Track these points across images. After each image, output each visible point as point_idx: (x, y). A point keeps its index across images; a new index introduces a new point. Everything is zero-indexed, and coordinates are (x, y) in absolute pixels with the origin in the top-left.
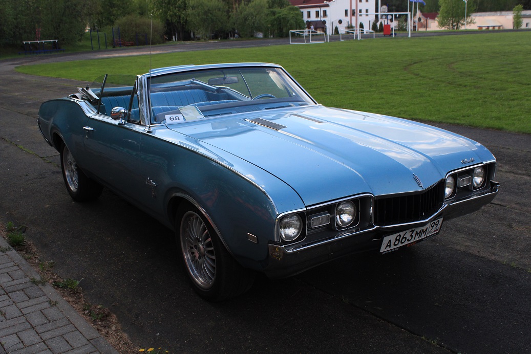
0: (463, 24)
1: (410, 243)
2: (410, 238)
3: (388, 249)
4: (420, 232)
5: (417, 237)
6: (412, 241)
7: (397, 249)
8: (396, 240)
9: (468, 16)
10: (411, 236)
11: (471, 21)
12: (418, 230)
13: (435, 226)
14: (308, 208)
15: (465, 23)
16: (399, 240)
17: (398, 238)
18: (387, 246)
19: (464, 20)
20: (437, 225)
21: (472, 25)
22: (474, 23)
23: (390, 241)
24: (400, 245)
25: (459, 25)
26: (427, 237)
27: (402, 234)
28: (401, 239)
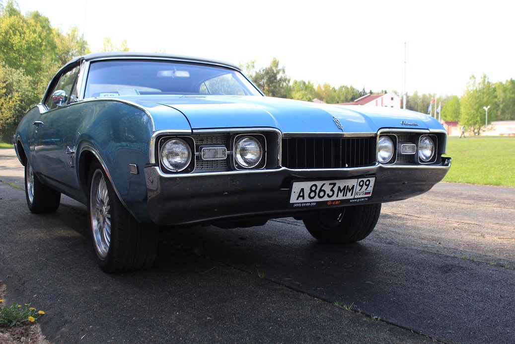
0: (484, 131)
1: (332, 201)
2: (331, 193)
3: (301, 200)
4: (344, 189)
5: (341, 195)
6: (334, 198)
7: (315, 204)
8: (311, 191)
9: (489, 123)
10: (332, 190)
11: (492, 128)
12: (342, 184)
13: (365, 187)
14: (194, 131)
15: (485, 129)
16: (315, 191)
17: (314, 188)
18: (299, 196)
19: (485, 127)
20: (368, 185)
21: (493, 131)
22: (495, 130)
23: (302, 190)
24: (317, 199)
25: (481, 131)
26: (354, 199)
27: (319, 184)
28: (317, 191)
